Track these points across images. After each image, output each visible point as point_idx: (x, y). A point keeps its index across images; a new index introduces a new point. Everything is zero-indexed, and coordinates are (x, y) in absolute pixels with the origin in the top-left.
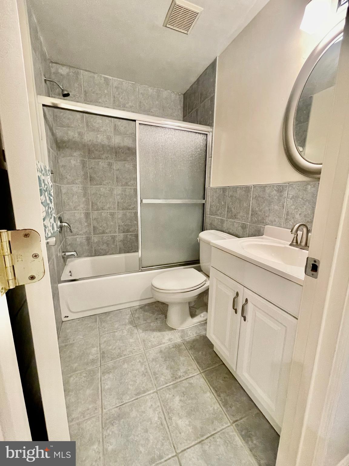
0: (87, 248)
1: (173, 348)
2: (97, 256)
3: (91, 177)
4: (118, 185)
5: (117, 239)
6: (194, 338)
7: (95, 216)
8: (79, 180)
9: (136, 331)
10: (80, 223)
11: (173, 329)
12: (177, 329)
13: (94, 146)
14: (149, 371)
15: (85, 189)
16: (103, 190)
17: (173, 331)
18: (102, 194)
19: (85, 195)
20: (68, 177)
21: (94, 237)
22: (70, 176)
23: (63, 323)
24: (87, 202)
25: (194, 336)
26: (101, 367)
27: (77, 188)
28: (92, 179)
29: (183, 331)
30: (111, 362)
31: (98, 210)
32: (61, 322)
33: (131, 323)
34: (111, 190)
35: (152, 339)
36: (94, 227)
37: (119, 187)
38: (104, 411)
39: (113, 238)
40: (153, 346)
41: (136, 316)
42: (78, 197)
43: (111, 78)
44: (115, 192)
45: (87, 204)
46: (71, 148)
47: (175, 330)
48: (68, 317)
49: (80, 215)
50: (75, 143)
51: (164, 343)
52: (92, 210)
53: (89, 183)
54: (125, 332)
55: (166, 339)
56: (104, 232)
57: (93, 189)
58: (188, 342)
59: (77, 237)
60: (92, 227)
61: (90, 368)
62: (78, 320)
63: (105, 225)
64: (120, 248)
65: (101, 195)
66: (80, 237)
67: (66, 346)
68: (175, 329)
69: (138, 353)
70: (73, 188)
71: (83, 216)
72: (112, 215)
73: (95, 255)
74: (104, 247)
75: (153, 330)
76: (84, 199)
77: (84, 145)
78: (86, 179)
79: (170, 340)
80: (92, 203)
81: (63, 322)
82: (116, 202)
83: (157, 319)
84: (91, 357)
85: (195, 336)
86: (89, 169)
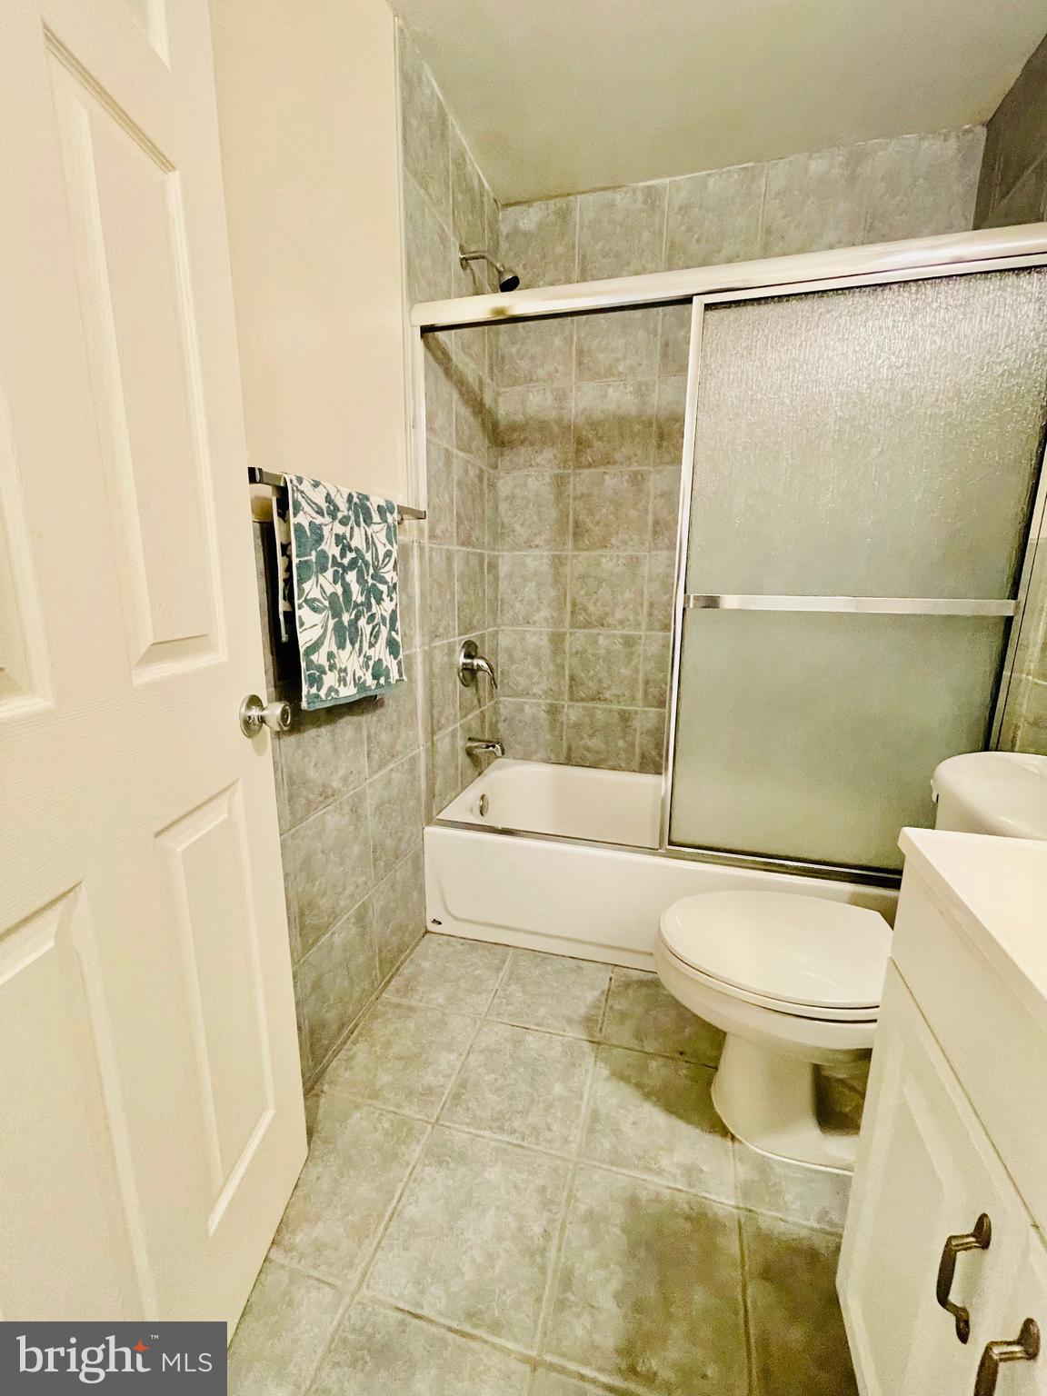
0: (548, 736)
1: (688, 1218)
2: (572, 765)
3: (577, 525)
4: (656, 544)
5: (636, 723)
6: (804, 1233)
7: (578, 646)
8: (544, 537)
9: (590, 1060)
10: (538, 662)
11: (724, 1132)
12: (740, 1142)
13: (594, 425)
14: (552, 1254)
15: (558, 562)
16: (610, 562)
17: (718, 1139)
18: (605, 575)
19: (557, 578)
20: (517, 527)
21: (569, 707)
22: (522, 524)
23: (428, 936)
24: (559, 604)
25: (808, 1223)
26: (433, 1127)
27: (537, 561)
28: (579, 531)
29: (763, 1166)
30: (466, 1129)
31: (588, 625)
32: (423, 931)
33: (589, 1022)
34: (634, 563)
35: (626, 1128)
36: (572, 678)
37: (659, 552)
38: (364, 1291)
39: (625, 718)
40: (616, 1160)
41: (617, 1007)
42: (539, 584)
43: (667, 180)
44: (645, 570)
45: (560, 607)
46: (532, 444)
47: (729, 1139)
48: (440, 923)
49: (537, 638)
50: (543, 426)
51: (660, 1172)
52: (572, 627)
53: (570, 545)
54: (557, 1051)
55: (677, 1157)
56: (597, 697)
57: (580, 561)
58: (764, 1237)
59: (525, 703)
60: (567, 678)
61: (410, 1111)
62: (462, 945)
63: (604, 674)
64: (643, 756)
65: (600, 581)
66: (534, 704)
67: (399, 1006)
68: (733, 1138)
69: (553, 1152)
70: (529, 560)
71: (545, 641)
72: (629, 642)
73: (569, 761)
74: (596, 743)
75: (649, 1094)
76: (553, 593)
77: (566, 429)
78: (561, 531)
79: (691, 1172)
80: (574, 604)
81: (427, 932)
82: (646, 604)
83: (681, 1053)
84: (429, 1078)
85: (812, 1229)
86: (574, 499)
